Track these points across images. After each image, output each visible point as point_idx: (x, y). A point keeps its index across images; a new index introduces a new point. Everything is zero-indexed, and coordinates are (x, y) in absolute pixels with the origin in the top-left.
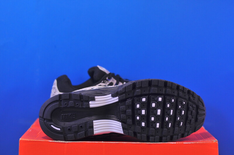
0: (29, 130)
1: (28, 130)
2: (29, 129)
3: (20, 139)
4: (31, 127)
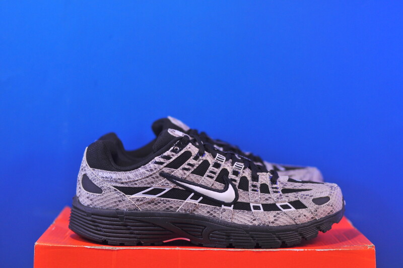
0: (52, 228)
1: (49, 228)
2: (51, 225)
3: (36, 243)
4: (54, 222)
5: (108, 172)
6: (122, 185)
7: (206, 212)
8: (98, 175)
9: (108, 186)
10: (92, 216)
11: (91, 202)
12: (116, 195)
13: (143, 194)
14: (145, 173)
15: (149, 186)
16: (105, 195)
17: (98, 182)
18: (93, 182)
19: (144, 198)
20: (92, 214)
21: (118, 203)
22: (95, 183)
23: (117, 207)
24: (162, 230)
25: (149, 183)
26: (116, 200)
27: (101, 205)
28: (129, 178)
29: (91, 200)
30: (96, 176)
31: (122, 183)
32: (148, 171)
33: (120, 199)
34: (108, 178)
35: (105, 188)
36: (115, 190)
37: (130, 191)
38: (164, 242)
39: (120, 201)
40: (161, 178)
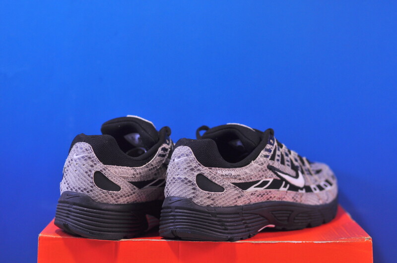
3: (40, 235)
5: (226, 169)
6: (240, 181)
7: (291, 197)
8: (217, 173)
9: (229, 184)
10: (218, 216)
11: (212, 202)
12: (236, 192)
13: (255, 187)
14: (258, 167)
15: (259, 179)
16: (227, 193)
17: (219, 180)
18: (213, 181)
19: (257, 191)
20: (218, 214)
21: (237, 199)
22: (216, 182)
23: (236, 204)
24: (258, 217)
25: (260, 177)
26: (236, 197)
27: (223, 203)
28: (246, 174)
29: (213, 200)
30: (215, 175)
31: (240, 179)
32: (259, 165)
33: (240, 195)
34: (228, 175)
35: (226, 186)
36: (235, 187)
37: (244, 186)
38: (259, 231)
39: (239, 197)
40: (268, 170)
